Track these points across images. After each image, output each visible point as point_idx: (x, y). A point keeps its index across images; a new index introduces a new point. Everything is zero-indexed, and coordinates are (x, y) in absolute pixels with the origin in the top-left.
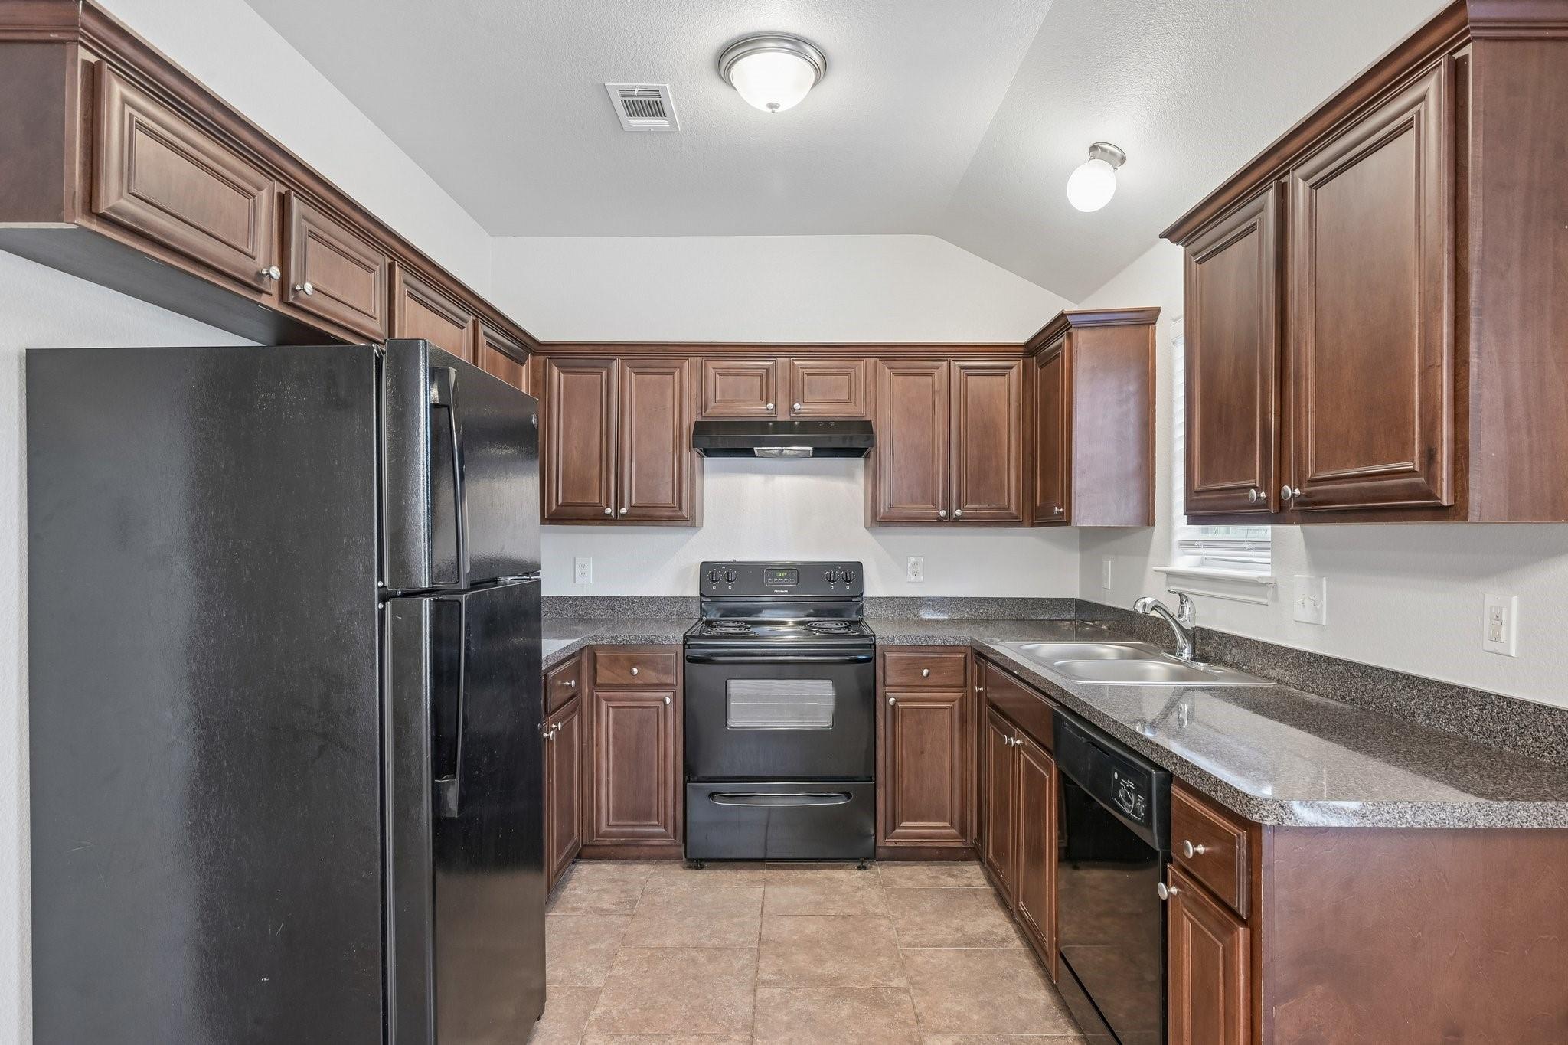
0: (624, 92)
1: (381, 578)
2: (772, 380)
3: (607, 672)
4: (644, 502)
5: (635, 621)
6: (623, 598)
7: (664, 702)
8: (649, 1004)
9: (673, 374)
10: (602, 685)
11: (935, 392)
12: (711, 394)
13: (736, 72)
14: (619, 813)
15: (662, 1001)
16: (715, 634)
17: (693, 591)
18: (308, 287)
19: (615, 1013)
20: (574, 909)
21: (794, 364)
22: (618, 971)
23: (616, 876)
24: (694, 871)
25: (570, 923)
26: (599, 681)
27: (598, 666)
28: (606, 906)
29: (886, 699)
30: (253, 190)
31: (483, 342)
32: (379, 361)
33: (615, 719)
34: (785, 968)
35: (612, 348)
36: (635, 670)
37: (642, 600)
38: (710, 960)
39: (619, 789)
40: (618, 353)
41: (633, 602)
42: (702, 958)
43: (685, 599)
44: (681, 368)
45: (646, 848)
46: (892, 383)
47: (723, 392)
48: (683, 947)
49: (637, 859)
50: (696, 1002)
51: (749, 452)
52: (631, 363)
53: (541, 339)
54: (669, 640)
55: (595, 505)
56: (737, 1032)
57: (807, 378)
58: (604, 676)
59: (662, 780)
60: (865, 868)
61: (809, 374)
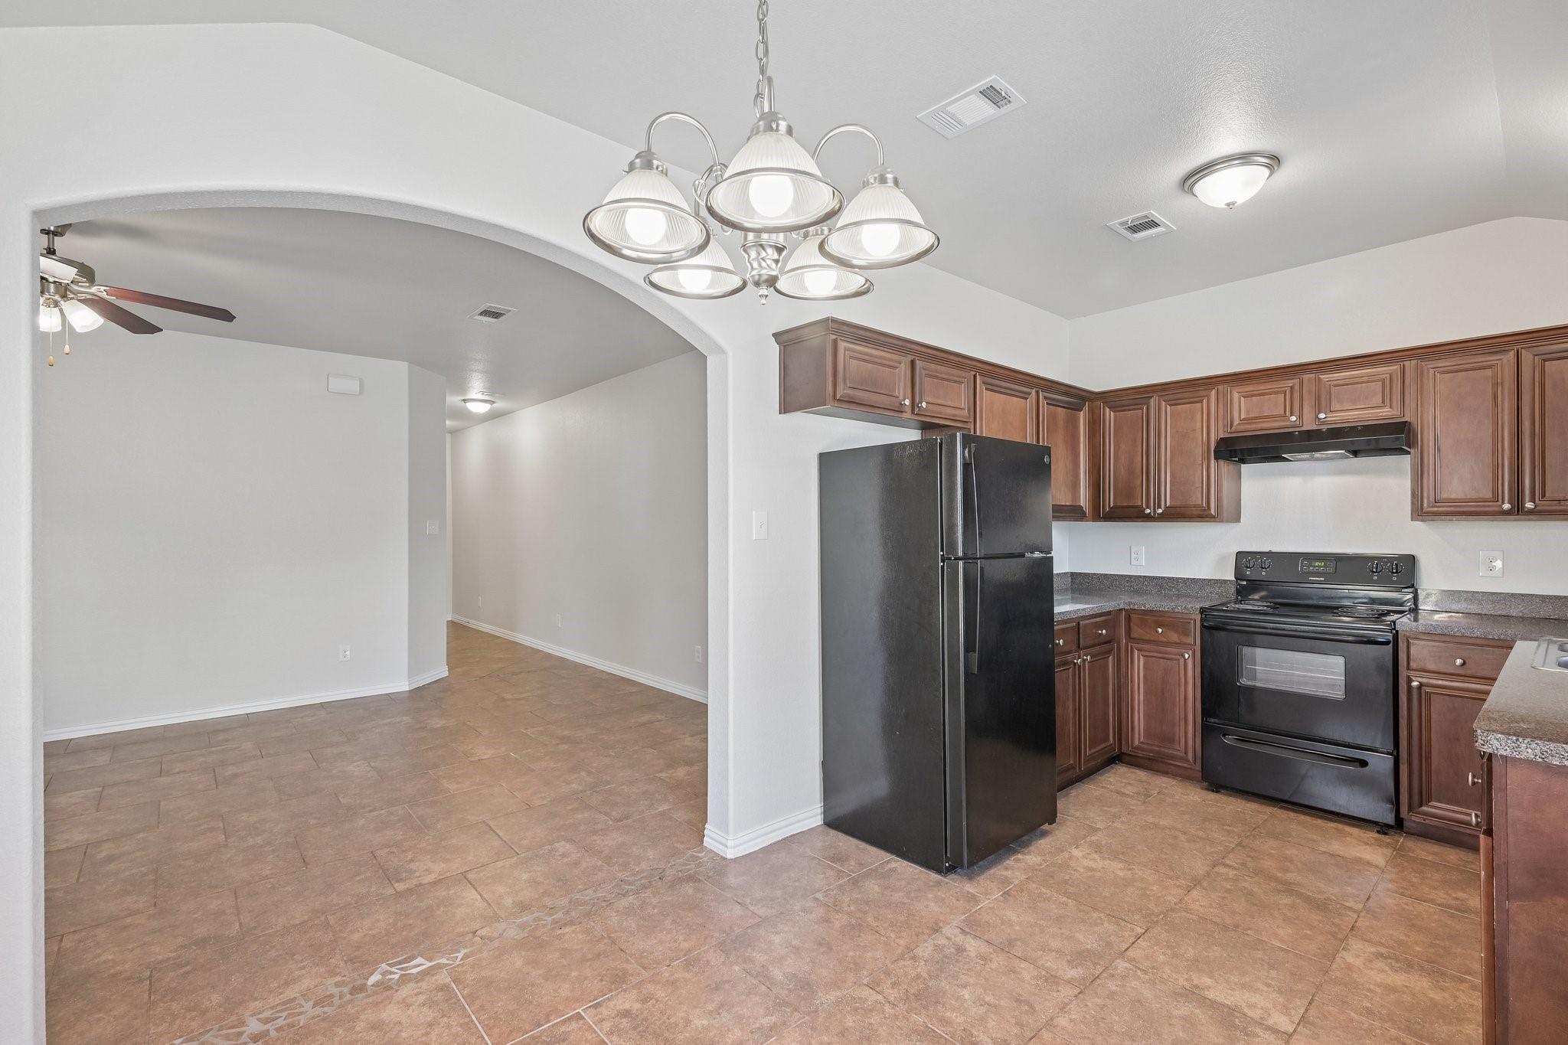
0: (1122, 224)
1: (942, 550)
2: (1296, 396)
3: (1139, 630)
4: (1178, 503)
5: (1178, 596)
6: (1169, 578)
7: (1184, 657)
8: (1130, 846)
9: (1202, 402)
10: (1134, 639)
11: (1496, 385)
12: (1236, 414)
13: (1197, 189)
14: (1148, 733)
15: (1139, 847)
16: (1232, 609)
17: (1230, 576)
18: (924, 405)
19: (1103, 842)
20: (1102, 787)
21: (1319, 378)
22: (1117, 825)
23: (1144, 779)
24: (1210, 792)
25: (1097, 793)
26: (1132, 636)
27: (1132, 624)
28: (1127, 792)
29: (1409, 681)
30: (897, 365)
31: (1043, 403)
32: (941, 444)
33: (1145, 664)
34: (1249, 865)
35: (1150, 389)
36: (1160, 630)
37: (1185, 581)
38: (1189, 841)
39: (1147, 716)
40: (1154, 391)
41: (1178, 582)
42: (1182, 837)
43: (1225, 581)
44: (1208, 397)
45: (1172, 767)
46: (1440, 382)
47: (1247, 412)
48: (1173, 828)
49: (1166, 773)
50: (1164, 856)
51: (1279, 458)
52: (1166, 398)
53: (1097, 390)
54: (1187, 609)
55: (1137, 507)
56: (1185, 879)
57: (1333, 388)
58: (1137, 632)
59: (1182, 716)
60: (1386, 834)
61: (1335, 386)
